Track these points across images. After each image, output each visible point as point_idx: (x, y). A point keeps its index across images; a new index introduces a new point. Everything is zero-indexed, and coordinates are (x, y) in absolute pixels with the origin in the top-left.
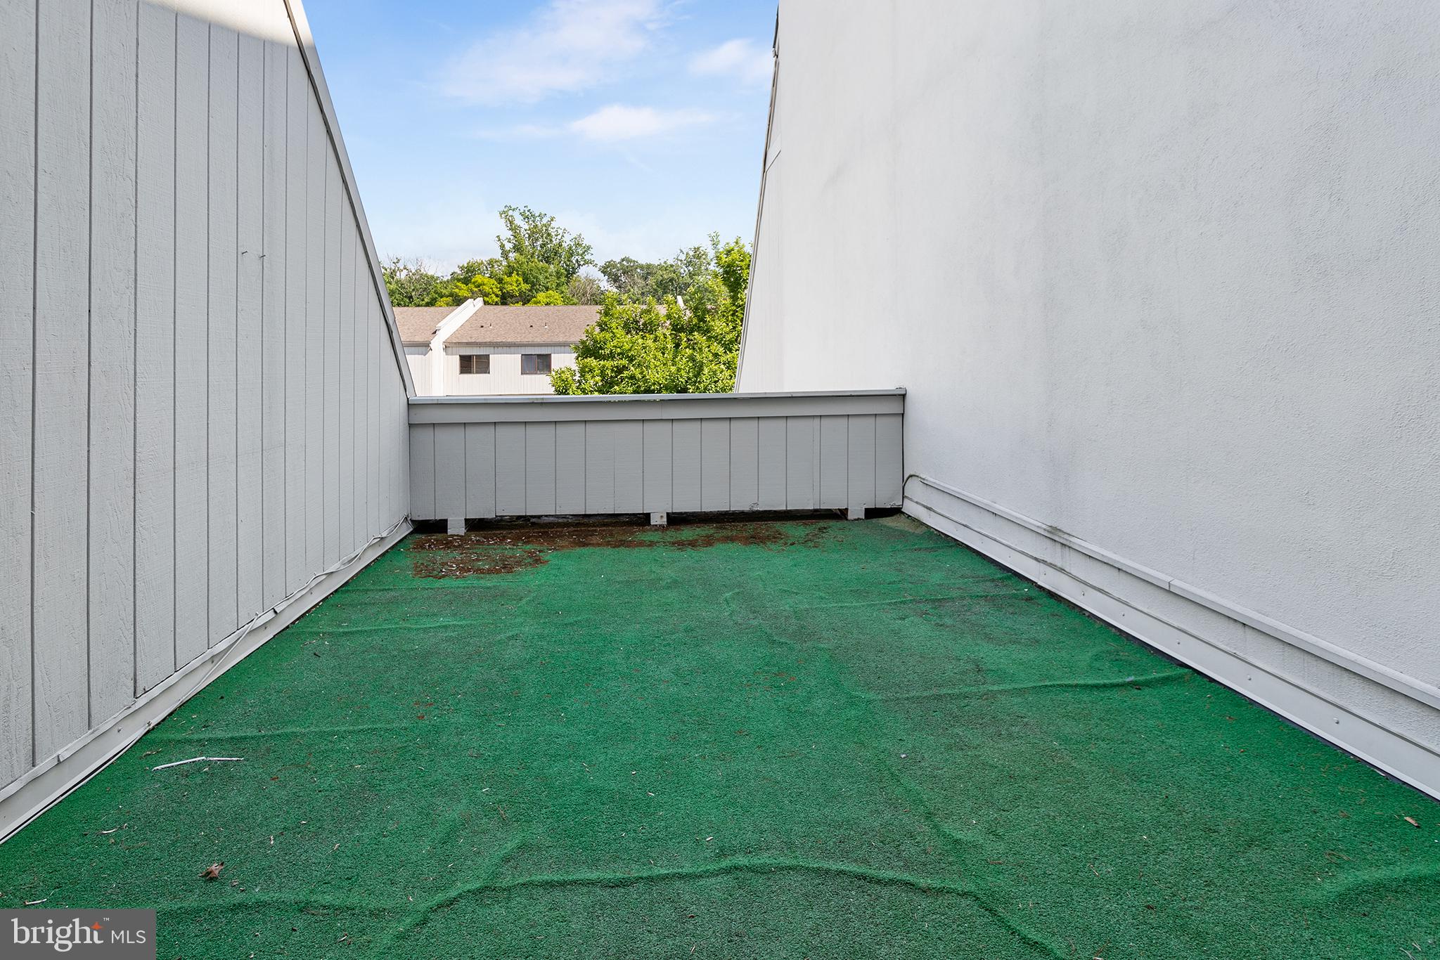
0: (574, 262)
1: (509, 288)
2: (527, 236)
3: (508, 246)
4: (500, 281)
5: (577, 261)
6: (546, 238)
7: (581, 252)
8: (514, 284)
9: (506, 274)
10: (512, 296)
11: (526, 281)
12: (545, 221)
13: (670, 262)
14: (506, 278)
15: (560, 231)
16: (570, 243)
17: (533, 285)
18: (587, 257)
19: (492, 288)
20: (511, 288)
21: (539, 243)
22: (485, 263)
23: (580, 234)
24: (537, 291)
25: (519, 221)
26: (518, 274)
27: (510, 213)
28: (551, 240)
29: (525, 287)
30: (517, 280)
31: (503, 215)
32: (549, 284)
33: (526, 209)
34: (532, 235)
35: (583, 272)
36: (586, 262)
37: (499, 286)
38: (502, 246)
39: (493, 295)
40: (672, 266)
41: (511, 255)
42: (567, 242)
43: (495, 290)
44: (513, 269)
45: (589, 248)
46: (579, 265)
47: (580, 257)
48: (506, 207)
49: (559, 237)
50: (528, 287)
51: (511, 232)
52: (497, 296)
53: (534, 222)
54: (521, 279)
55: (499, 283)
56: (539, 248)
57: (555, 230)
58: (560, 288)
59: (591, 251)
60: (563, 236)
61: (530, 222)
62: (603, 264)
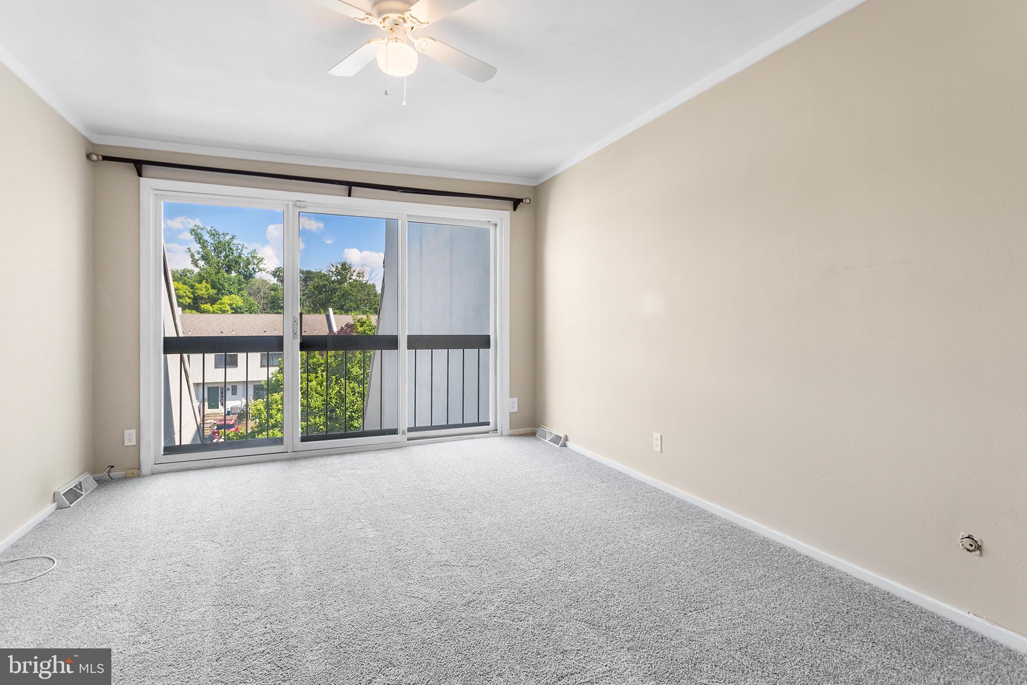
0: (251, 270)
1: (200, 292)
2: (213, 248)
3: (197, 257)
4: (192, 287)
5: (253, 269)
6: (229, 251)
7: (256, 262)
8: (203, 289)
9: (197, 281)
10: (202, 298)
11: (213, 287)
12: (227, 238)
13: (324, 271)
14: (198, 286)
15: (240, 247)
16: (248, 255)
17: (219, 290)
18: (261, 266)
19: (185, 292)
20: (201, 293)
21: (223, 254)
22: (180, 272)
23: (255, 250)
24: (223, 294)
25: (206, 237)
26: (207, 282)
27: (199, 231)
28: (233, 253)
29: (213, 292)
30: (206, 287)
31: (193, 233)
32: (232, 290)
33: (212, 229)
34: (218, 249)
35: (258, 275)
36: (260, 270)
37: (191, 290)
38: (192, 256)
39: (186, 298)
40: (325, 275)
41: (199, 262)
42: (245, 254)
43: (188, 293)
44: (204, 278)
45: (262, 259)
46: (255, 272)
47: (256, 266)
48: (195, 226)
49: (239, 251)
50: (215, 291)
51: (199, 245)
52: (190, 298)
53: (218, 238)
54: (209, 286)
55: (191, 289)
56: (223, 258)
57: (236, 246)
58: (241, 292)
59: (264, 262)
60: (242, 250)
61: (216, 238)
62: (273, 269)
